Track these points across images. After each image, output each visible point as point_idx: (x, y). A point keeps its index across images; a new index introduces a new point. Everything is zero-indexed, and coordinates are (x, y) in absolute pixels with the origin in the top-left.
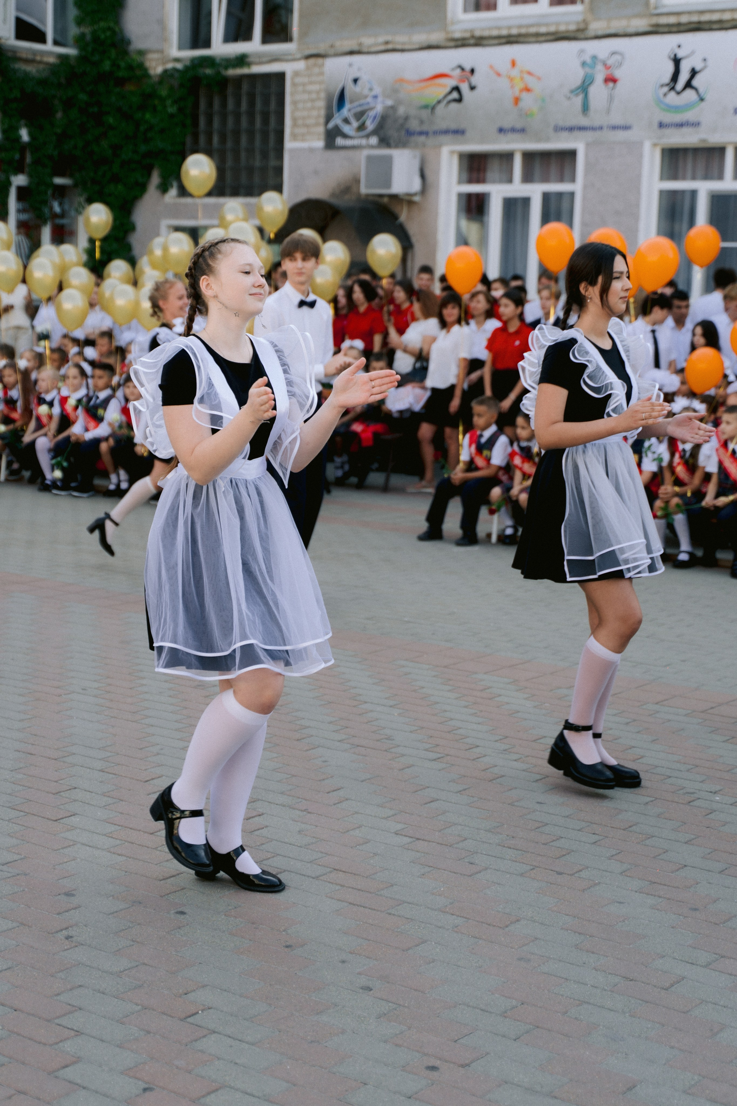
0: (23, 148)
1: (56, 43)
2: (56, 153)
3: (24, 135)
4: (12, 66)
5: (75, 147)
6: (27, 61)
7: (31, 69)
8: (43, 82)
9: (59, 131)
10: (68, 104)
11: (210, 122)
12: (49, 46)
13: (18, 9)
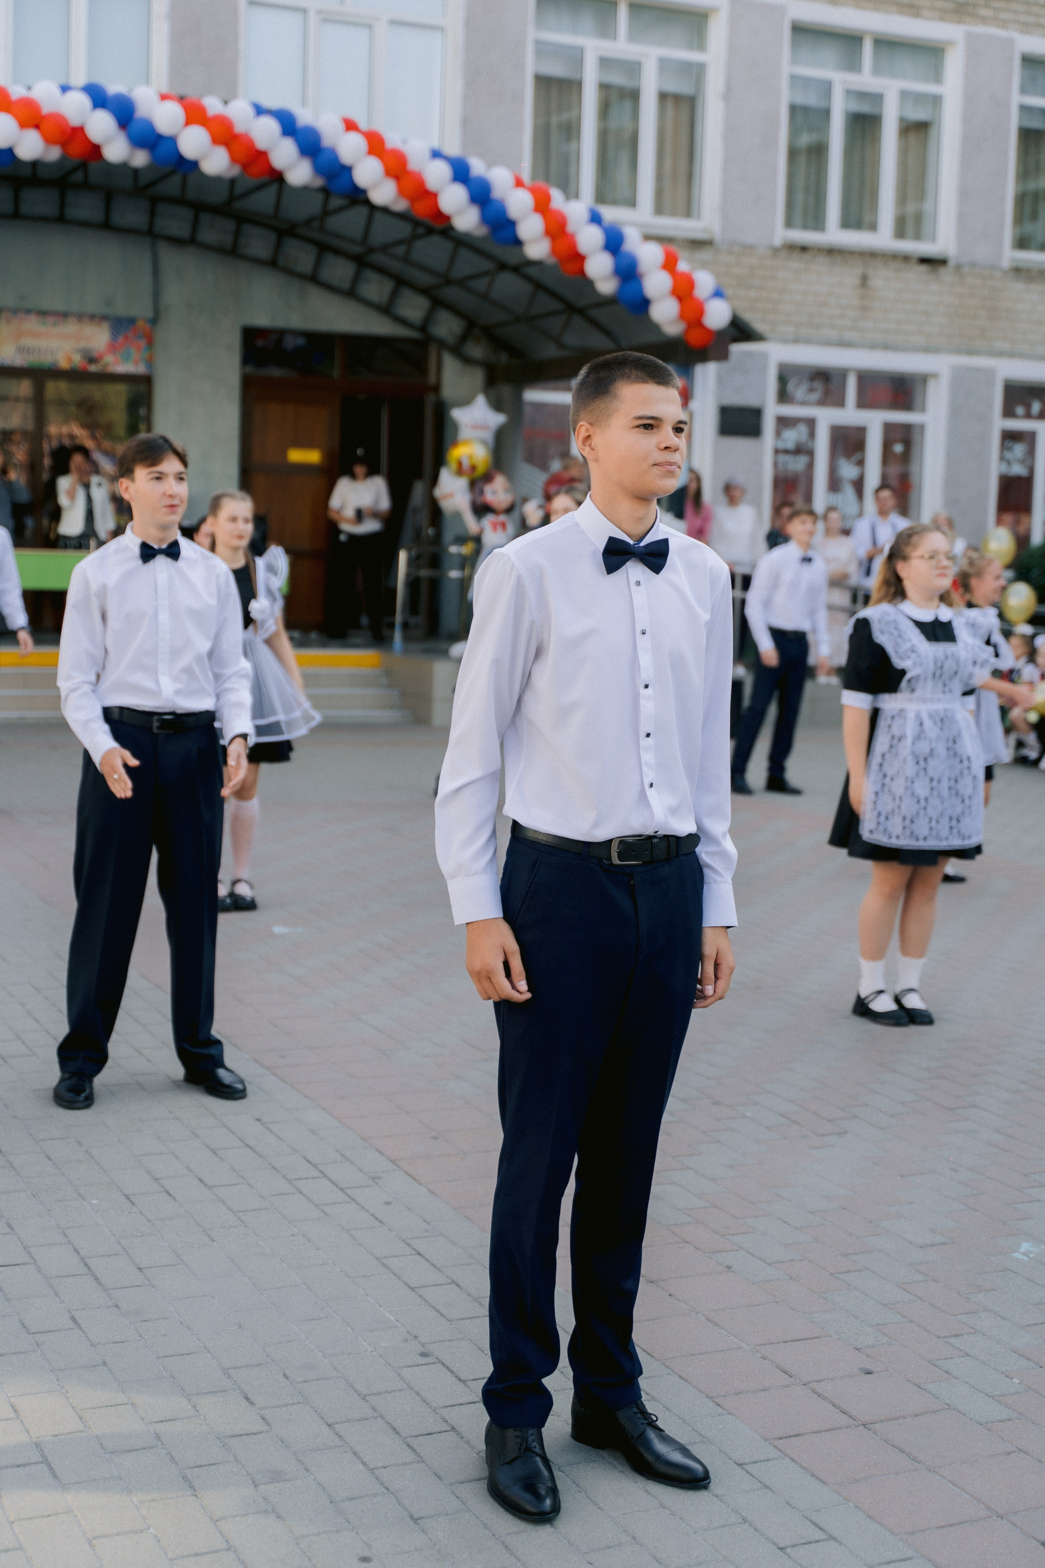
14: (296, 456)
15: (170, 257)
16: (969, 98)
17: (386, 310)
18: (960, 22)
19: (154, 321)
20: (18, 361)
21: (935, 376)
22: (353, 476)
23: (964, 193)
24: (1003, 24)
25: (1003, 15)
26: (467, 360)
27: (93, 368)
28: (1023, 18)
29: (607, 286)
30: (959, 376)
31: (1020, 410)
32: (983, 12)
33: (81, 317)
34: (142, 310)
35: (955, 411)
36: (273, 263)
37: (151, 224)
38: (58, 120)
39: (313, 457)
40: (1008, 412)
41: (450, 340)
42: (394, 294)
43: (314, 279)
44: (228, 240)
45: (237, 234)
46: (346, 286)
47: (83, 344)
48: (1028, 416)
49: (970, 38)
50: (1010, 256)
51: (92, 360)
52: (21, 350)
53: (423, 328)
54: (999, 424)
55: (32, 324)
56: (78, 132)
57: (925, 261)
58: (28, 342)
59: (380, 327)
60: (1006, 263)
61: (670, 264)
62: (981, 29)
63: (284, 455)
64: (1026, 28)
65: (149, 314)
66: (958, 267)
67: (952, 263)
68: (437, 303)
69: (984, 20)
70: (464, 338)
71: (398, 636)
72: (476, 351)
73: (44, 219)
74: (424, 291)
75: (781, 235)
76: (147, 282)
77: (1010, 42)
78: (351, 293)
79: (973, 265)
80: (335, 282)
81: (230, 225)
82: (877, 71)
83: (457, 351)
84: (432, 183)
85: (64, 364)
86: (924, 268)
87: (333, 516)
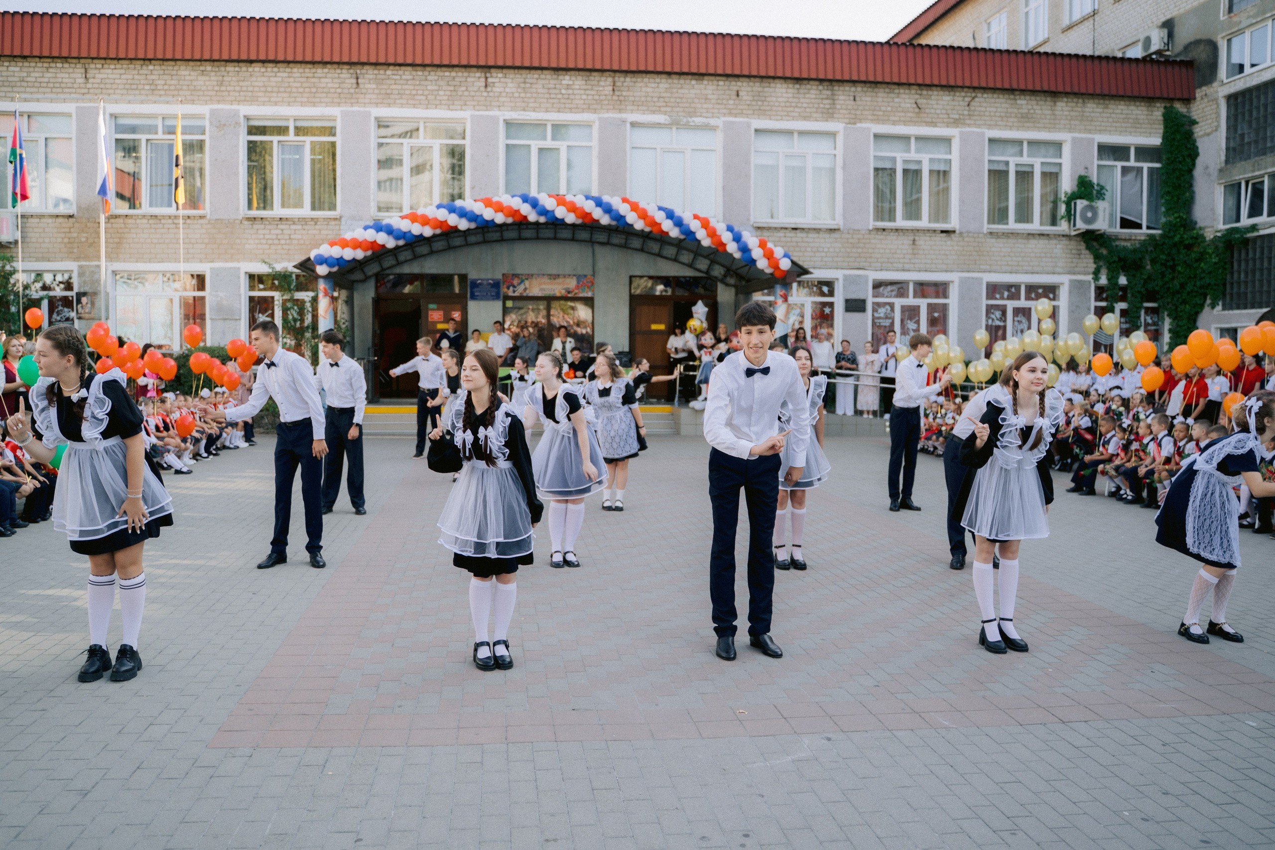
0: (1124, 289)
1: (1148, 228)
2: (1143, 290)
3: (1123, 280)
4: (1114, 244)
5: (1157, 285)
6: (1125, 240)
7: (1128, 244)
8: (1134, 251)
9: (1145, 277)
10: (1153, 261)
11: (1240, 265)
12: (1144, 230)
13: (1121, 213)
14: (654, 327)
15: (599, 249)
16: (963, 159)
17: (690, 266)
18: (958, 127)
19: (594, 275)
20: (540, 294)
21: (952, 282)
22: (676, 335)
23: (962, 201)
24: (979, 126)
25: (978, 122)
26: (727, 285)
27: (569, 295)
28: (988, 123)
29: (737, 255)
30: (963, 281)
31: (998, 296)
32: (968, 122)
33: (564, 276)
34: (588, 271)
35: (962, 297)
36: (642, 250)
37: (591, 237)
38: (510, 207)
39: (662, 327)
40: (988, 298)
41: (720, 277)
42: (694, 259)
43: (659, 255)
44: (623, 241)
45: (626, 239)
46: (673, 257)
47: (566, 286)
48: (1002, 298)
49: (961, 133)
50: (986, 227)
51: (569, 292)
52: (541, 290)
53: (707, 272)
54: (985, 302)
55: (546, 280)
56: (518, 211)
57: (942, 232)
58: (543, 286)
59: (689, 273)
60: (985, 232)
61: (763, 245)
62: (968, 129)
63: (650, 327)
64: (990, 127)
65: (591, 273)
66: (961, 233)
67: (957, 232)
68: (713, 262)
69: (969, 125)
70: (725, 276)
71: (676, 399)
72: (732, 281)
73: (549, 239)
74: (706, 257)
75: (872, 224)
76: (590, 261)
77: (983, 134)
78: (676, 260)
79: (968, 232)
80: (669, 256)
81: (624, 237)
82: (918, 151)
83: (723, 281)
84: (658, 220)
85: (558, 295)
86: (944, 235)
87: (668, 351)
